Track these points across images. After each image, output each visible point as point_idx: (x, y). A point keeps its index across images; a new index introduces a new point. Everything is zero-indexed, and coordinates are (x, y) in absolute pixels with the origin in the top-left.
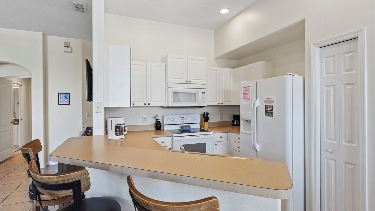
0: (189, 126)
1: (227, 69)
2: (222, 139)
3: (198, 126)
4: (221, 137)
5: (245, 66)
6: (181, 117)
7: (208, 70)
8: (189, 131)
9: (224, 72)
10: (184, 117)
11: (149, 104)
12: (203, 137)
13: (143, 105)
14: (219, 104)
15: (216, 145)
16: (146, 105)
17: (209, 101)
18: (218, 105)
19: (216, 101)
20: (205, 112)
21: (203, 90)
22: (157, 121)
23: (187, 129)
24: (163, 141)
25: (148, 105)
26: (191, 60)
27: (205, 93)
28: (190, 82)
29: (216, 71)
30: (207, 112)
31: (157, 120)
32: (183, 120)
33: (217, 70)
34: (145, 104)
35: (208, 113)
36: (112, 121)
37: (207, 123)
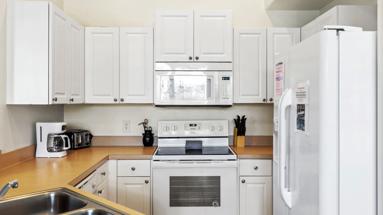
0: (201, 142)
1: (285, 30)
2: (257, 172)
3: (225, 143)
4: (256, 168)
5: (315, 20)
6: (191, 125)
7: (240, 34)
8: (199, 151)
9: (275, 36)
10: (196, 125)
11: (122, 100)
12: (213, 164)
13: (113, 102)
14: (264, 100)
15: (243, 182)
16: (117, 102)
17: (242, 95)
18: (263, 102)
19: (258, 95)
20: (238, 117)
21: (226, 74)
22: (145, 131)
23: (195, 147)
24: (133, 166)
25: (121, 102)
26: (201, 16)
27: (228, 78)
28: (197, 58)
29: (257, 36)
30: (244, 116)
31: (146, 129)
32: (193, 131)
33: (260, 34)
34: (115, 100)
35: (246, 119)
36: (41, 127)
37: (243, 137)
